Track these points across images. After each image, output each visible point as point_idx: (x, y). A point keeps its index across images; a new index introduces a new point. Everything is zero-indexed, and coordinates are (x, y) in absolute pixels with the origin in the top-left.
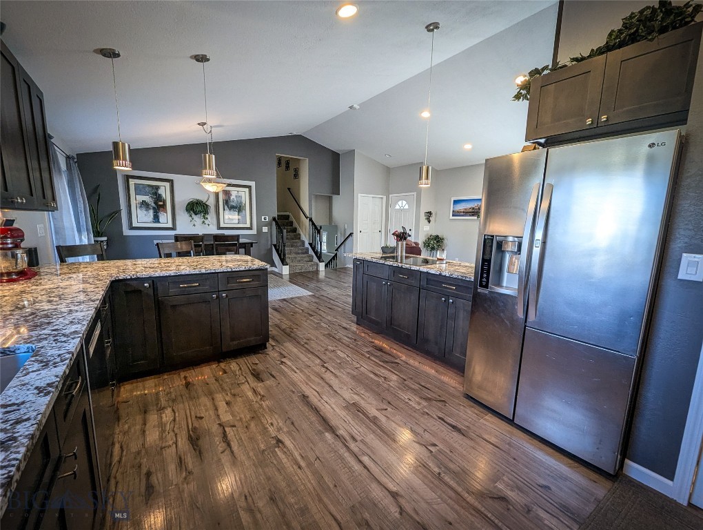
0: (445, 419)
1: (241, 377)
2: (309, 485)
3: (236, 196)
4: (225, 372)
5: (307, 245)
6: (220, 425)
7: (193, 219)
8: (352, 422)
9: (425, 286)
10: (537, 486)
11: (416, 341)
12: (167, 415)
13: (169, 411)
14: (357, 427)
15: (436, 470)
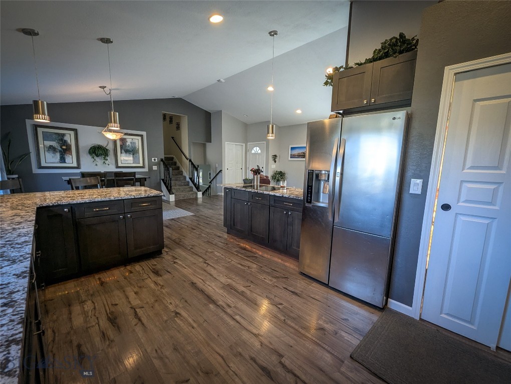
0: (288, 288)
1: (145, 275)
2: (200, 337)
3: (131, 143)
4: (131, 272)
5: (188, 179)
6: (131, 308)
7: (95, 160)
8: (227, 296)
9: (273, 204)
10: (341, 320)
11: (268, 241)
12: (88, 306)
13: (89, 303)
14: (231, 299)
15: (283, 318)
